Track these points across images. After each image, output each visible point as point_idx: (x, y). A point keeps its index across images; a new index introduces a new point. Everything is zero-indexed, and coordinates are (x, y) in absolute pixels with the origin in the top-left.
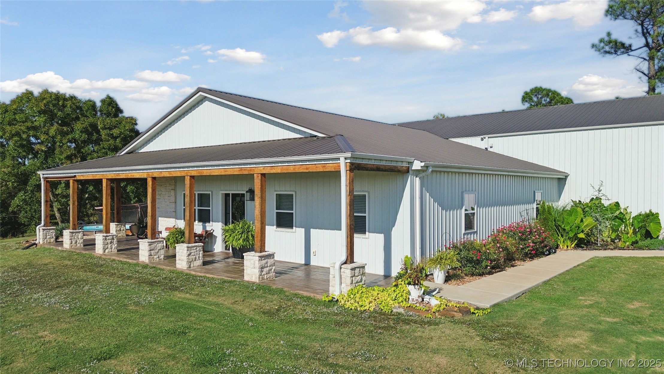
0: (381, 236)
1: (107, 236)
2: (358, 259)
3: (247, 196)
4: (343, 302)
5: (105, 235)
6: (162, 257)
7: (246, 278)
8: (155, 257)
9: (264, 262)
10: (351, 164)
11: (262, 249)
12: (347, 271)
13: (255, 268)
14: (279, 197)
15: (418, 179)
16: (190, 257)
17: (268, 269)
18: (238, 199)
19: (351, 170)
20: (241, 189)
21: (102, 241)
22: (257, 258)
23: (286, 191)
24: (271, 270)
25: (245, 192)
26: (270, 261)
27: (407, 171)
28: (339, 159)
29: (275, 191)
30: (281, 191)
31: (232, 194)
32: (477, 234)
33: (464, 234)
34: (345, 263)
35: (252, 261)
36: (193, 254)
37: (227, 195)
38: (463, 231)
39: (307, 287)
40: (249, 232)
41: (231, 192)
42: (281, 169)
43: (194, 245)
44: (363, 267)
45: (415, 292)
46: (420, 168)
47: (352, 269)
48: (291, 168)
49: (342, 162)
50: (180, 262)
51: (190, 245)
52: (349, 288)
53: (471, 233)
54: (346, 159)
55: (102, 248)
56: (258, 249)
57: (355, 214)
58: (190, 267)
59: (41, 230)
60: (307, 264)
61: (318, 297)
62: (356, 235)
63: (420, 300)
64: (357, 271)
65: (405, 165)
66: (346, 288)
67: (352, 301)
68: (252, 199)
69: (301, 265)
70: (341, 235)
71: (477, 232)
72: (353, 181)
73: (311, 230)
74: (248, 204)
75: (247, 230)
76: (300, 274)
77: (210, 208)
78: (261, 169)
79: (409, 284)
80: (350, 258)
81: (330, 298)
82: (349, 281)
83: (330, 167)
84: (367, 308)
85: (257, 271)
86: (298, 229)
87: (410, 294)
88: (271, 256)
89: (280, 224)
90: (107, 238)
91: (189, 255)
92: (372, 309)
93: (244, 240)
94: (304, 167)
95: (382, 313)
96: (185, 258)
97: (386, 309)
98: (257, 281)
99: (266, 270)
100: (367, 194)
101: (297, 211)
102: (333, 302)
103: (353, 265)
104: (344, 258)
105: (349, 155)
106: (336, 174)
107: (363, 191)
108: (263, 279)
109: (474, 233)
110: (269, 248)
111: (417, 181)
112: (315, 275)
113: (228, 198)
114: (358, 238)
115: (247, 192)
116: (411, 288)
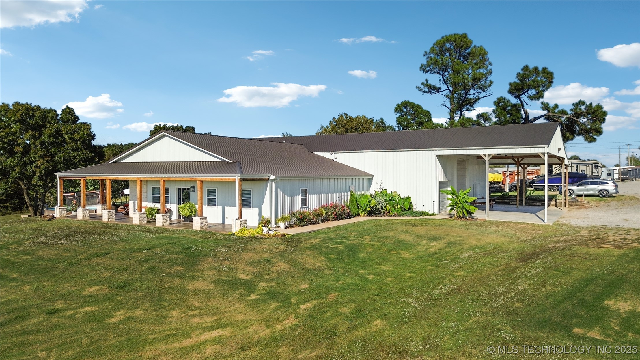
0: (258, 209)
1: (110, 211)
2: (244, 218)
3: (191, 190)
4: (236, 234)
5: (109, 211)
6: (146, 222)
7: (194, 228)
8: (142, 221)
9: (203, 221)
10: (241, 178)
11: (201, 215)
12: (238, 222)
13: (198, 223)
14: (209, 190)
15: (273, 183)
16: (164, 220)
17: (204, 224)
18: (185, 191)
19: (240, 181)
20: (188, 186)
21: (107, 214)
22: (200, 219)
23: (212, 187)
24: (206, 224)
25: (190, 188)
26: (205, 221)
27: (268, 180)
28: (235, 176)
29: (207, 187)
30: (210, 187)
31: (182, 188)
32: (309, 208)
33: (301, 208)
34: (238, 219)
35: (197, 221)
36: (165, 219)
37: (179, 189)
38: (300, 206)
39: (223, 231)
40: (192, 208)
41: (181, 187)
42: (210, 179)
43: (165, 214)
44: (246, 221)
45: (265, 230)
46: (273, 179)
47: (241, 221)
48: (215, 179)
49: (236, 177)
50: (158, 223)
51: (164, 214)
52: (240, 229)
53: (305, 208)
54: (238, 176)
55: (107, 218)
56: (200, 215)
57: (242, 199)
58: (164, 225)
59: (58, 209)
60: (223, 223)
61: (227, 233)
62: (243, 209)
63: (268, 232)
64: (243, 222)
65: (267, 177)
66: (238, 229)
67: (240, 233)
68: (194, 191)
69: (220, 224)
70: (236, 209)
71: (308, 207)
72: (241, 185)
73: (225, 207)
74: (192, 194)
75: (191, 207)
76: (220, 227)
77: (169, 196)
78: (201, 179)
79: (263, 226)
80: (240, 217)
81: (232, 233)
82: (239, 226)
83: (232, 179)
84: (246, 235)
85: (199, 225)
86: (219, 207)
87: (263, 230)
88: (206, 218)
89: (209, 204)
90: (110, 212)
91: (163, 219)
92: (248, 236)
93: (190, 212)
94: (221, 179)
95: (251, 237)
96: (161, 221)
97: (253, 236)
98: (199, 229)
99: (203, 224)
100: (251, 189)
101: (218, 197)
102: (233, 234)
103: (241, 220)
104: (237, 217)
105: (239, 175)
106: (234, 182)
107: (250, 188)
108: (202, 228)
109: (307, 207)
110: (205, 215)
111: (273, 184)
112: (226, 227)
113: (179, 190)
114: (244, 210)
115: (191, 187)
116: (264, 228)
